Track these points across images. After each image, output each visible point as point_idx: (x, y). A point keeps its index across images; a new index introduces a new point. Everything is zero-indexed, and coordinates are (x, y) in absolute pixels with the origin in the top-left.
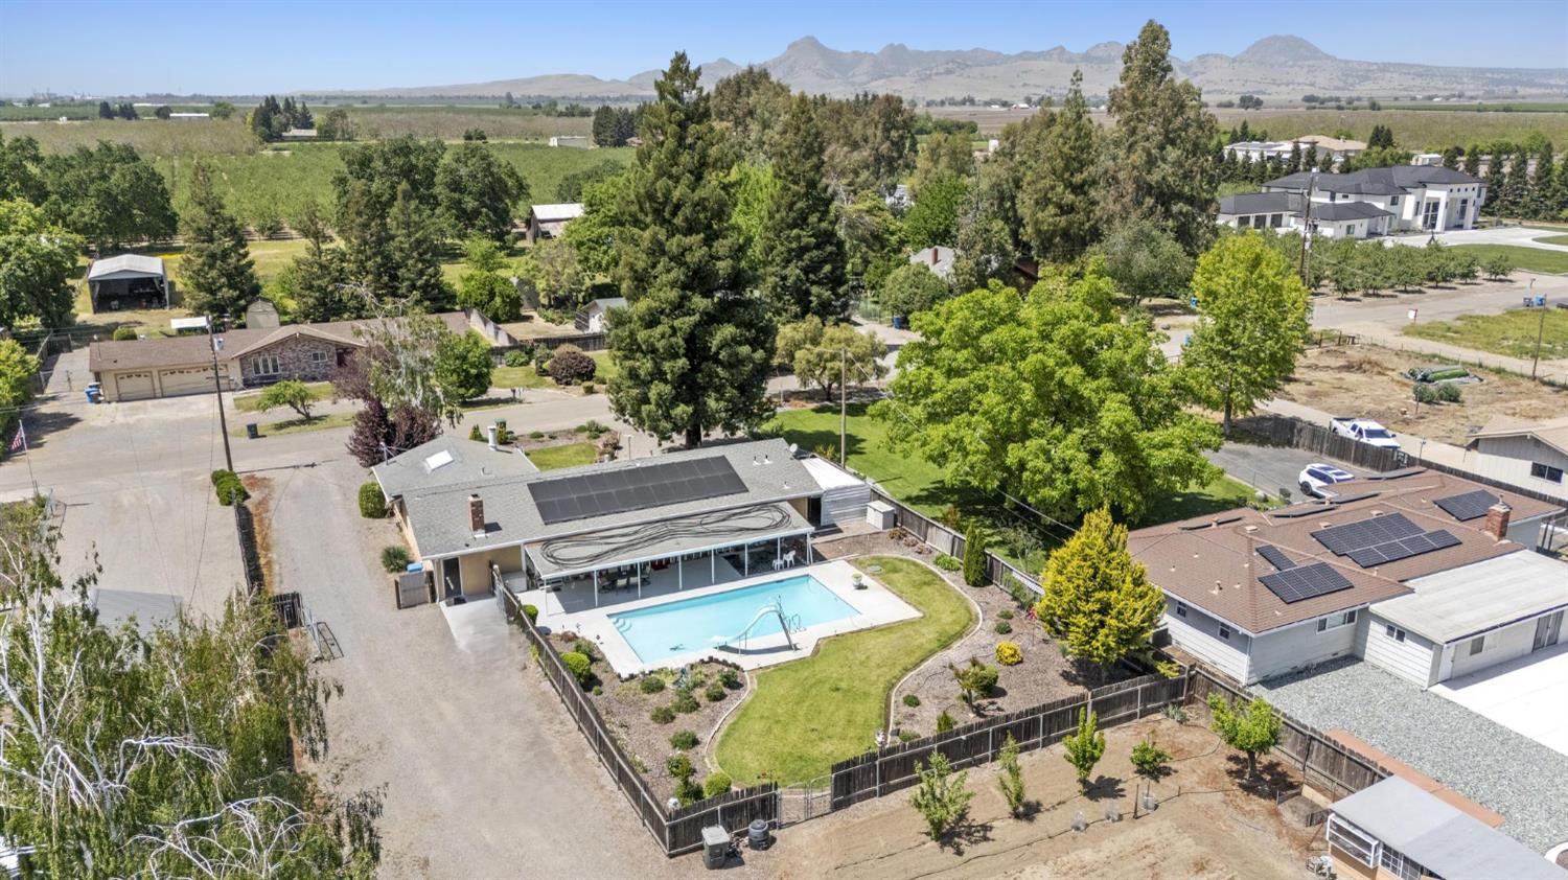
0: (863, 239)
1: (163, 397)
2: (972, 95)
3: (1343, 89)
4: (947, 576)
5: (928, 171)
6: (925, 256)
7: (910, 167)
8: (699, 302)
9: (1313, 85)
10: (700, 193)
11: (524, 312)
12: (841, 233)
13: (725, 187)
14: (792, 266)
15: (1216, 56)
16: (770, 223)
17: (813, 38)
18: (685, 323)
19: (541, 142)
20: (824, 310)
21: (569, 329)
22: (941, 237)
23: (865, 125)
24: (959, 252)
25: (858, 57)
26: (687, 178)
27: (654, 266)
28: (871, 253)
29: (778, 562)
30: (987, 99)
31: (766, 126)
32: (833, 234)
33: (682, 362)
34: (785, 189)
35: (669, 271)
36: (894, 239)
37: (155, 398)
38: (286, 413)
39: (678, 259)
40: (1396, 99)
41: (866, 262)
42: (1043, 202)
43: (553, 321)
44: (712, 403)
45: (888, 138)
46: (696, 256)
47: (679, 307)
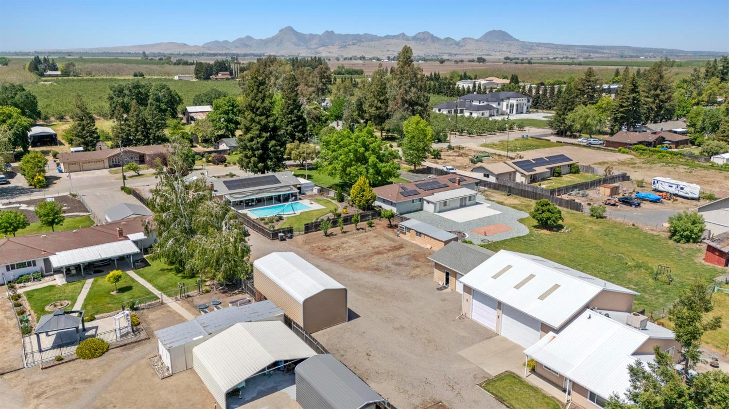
0: (313, 118)
1: (83, 171)
2: (364, 55)
3: (522, 54)
4: (333, 201)
5: (336, 94)
6: (334, 124)
7: (330, 92)
8: (265, 135)
9: (510, 52)
10: (264, 105)
11: (195, 145)
12: (305, 116)
13: (270, 103)
14: (289, 126)
15: (470, 39)
16: (282, 113)
17: (291, 27)
18: (261, 140)
19: (170, 78)
20: (301, 140)
21: (212, 149)
22: (338, 118)
23: (313, 77)
24: (344, 122)
25: (312, 36)
26: (260, 101)
27: (251, 125)
28: (316, 123)
29: (290, 200)
30: (371, 56)
31: (277, 78)
32: (302, 116)
33: (260, 151)
34: (286, 102)
35: (256, 126)
36: (324, 118)
37: (80, 171)
38: (132, 173)
39: (259, 123)
40: (542, 59)
41: (314, 126)
42: (371, 106)
43: (205, 147)
44: (269, 163)
45: (321, 82)
46: (263, 122)
47: (260, 136)
